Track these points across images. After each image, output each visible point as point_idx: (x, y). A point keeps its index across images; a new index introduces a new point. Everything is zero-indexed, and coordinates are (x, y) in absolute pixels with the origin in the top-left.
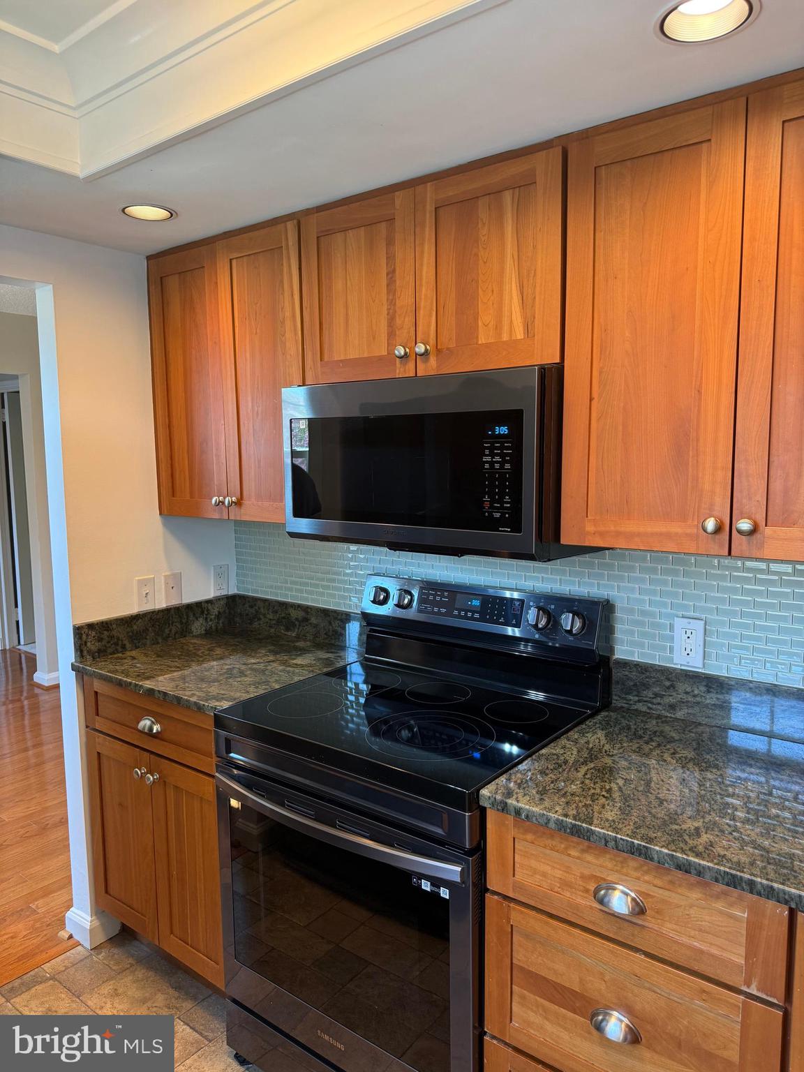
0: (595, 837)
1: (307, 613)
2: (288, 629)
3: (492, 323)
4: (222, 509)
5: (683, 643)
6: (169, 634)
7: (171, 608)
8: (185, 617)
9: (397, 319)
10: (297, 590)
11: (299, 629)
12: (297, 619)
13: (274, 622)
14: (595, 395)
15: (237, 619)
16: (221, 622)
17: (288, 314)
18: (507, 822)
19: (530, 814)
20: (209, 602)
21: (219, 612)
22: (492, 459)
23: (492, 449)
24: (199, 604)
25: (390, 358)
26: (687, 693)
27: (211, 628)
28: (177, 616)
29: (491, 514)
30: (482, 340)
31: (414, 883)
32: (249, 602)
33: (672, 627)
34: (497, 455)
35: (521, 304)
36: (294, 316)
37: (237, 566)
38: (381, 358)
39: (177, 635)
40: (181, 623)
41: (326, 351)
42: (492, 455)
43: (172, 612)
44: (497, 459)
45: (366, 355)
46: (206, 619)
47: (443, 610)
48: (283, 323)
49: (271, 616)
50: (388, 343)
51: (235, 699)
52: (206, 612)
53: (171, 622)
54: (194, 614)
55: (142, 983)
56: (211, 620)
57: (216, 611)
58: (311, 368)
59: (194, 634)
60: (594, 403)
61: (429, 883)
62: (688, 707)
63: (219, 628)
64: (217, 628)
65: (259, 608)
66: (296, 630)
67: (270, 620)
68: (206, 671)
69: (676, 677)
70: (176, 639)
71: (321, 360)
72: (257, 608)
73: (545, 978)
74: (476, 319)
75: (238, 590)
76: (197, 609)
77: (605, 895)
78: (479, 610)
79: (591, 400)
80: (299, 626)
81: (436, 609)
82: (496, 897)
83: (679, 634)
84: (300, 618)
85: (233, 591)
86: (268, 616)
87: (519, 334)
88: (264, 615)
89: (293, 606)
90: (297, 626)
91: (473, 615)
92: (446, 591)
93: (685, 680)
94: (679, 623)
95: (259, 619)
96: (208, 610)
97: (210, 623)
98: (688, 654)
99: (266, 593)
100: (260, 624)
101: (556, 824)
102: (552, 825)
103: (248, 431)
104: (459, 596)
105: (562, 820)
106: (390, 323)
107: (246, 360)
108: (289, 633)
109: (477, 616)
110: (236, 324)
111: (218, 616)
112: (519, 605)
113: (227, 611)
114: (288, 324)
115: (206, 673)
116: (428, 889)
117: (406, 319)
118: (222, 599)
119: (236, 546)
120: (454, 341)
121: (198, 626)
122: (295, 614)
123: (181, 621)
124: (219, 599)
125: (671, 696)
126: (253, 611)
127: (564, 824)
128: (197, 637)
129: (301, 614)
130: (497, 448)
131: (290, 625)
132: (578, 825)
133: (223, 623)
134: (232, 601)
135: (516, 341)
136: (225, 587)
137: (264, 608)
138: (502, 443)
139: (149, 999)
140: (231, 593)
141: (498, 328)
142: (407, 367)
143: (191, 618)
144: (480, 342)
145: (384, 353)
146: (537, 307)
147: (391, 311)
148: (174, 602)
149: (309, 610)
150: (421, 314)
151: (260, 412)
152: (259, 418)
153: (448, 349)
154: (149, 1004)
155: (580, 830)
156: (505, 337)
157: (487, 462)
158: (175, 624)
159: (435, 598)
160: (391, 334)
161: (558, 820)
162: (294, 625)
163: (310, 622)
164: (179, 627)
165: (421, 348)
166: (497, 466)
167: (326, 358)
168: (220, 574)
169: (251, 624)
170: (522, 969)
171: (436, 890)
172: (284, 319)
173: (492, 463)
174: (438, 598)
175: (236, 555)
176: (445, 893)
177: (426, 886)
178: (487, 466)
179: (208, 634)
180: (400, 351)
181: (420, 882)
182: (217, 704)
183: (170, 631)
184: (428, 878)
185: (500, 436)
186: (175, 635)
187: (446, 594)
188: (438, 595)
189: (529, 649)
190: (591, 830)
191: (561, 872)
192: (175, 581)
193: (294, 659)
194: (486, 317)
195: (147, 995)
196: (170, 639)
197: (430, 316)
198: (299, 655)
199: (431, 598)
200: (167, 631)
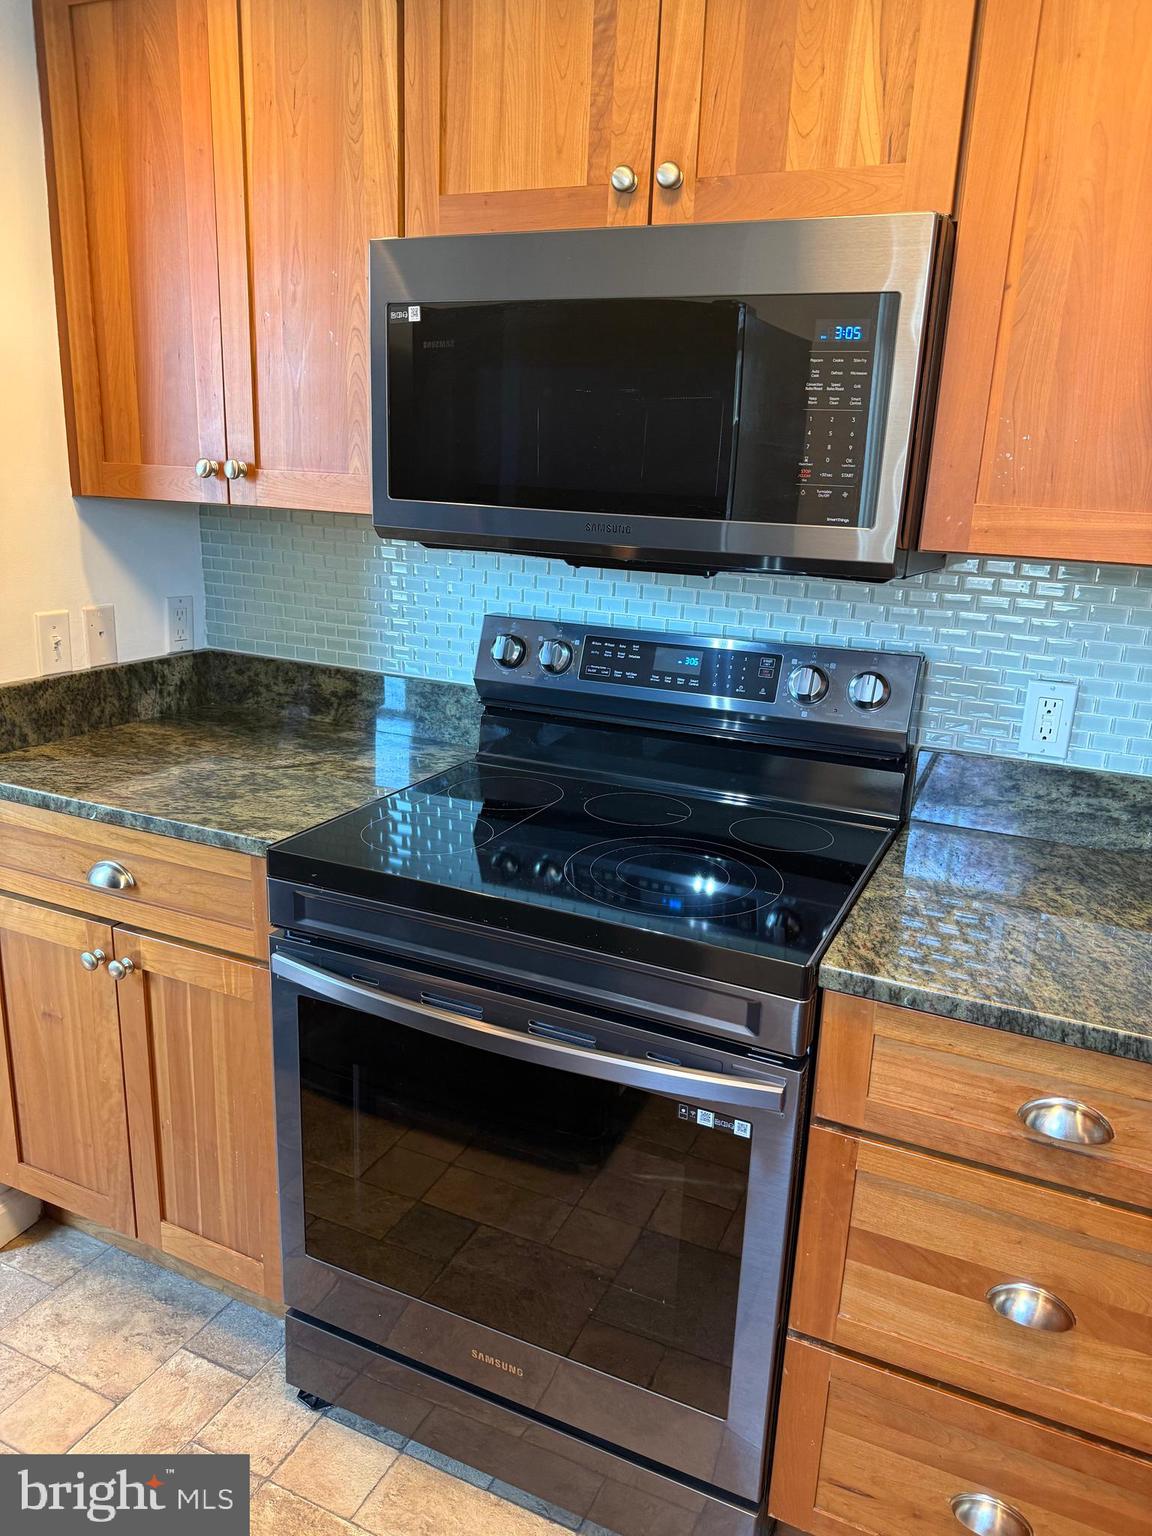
0: (1043, 1028)
1: (355, 682)
2: (315, 710)
3: (817, 131)
4: (214, 485)
5: (1039, 720)
6: (100, 718)
7: (101, 671)
8: (126, 687)
9: (615, 117)
10: (331, 644)
11: (337, 710)
12: (334, 694)
13: (287, 699)
14: (1014, 280)
15: (212, 694)
16: (185, 698)
17: (369, 96)
18: (865, 1012)
19: (919, 998)
20: (163, 661)
21: (182, 682)
22: (825, 388)
23: (826, 369)
24: (148, 665)
25: (595, 191)
26: (1039, 797)
27: (169, 707)
28: (113, 687)
29: (812, 492)
30: (793, 163)
31: (682, 1115)
32: (235, 663)
33: (1021, 697)
34: (836, 379)
35: (880, 99)
36: (383, 99)
37: (207, 599)
38: (573, 193)
39: (114, 719)
40: (120, 698)
41: (452, 171)
42: (826, 380)
43: (104, 677)
44: (836, 387)
45: (540, 185)
46: (161, 692)
47: (632, 675)
48: (357, 113)
49: (281, 689)
50: (590, 165)
51: (291, 827)
52: (159, 680)
53: (102, 696)
54: (141, 684)
55: (104, 1298)
56: (169, 694)
57: (176, 680)
58: (418, 208)
59: (142, 717)
60: (1011, 292)
61: (712, 1115)
62: (1038, 819)
63: (183, 708)
64: (179, 709)
65: (257, 675)
66: (333, 712)
67: (280, 694)
68: (206, 779)
69: (1024, 773)
70: (111, 726)
71: (440, 194)
72: (252, 674)
73: (908, 1246)
74: (784, 122)
75: (209, 644)
76: (144, 673)
77: (1036, 1118)
78: (698, 674)
79: (1006, 287)
80: (339, 704)
81: (618, 674)
82: (829, 1130)
83: (1033, 708)
84: (340, 692)
85: (201, 644)
86: (275, 688)
87: (872, 155)
88: (267, 687)
89: (326, 671)
90: (335, 705)
91: (687, 681)
92: (636, 643)
93: (1038, 778)
94: (1034, 690)
95: (258, 694)
96: (163, 676)
97: (168, 699)
98: (1045, 738)
99: (270, 648)
100: (257, 703)
101: (970, 1011)
102: (961, 1013)
103: (273, 334)
104: (659, 652)
105: (982, 1005)
106: (598, 122)
107: (270, 186)
108: (318, 718)
109: (694, 683)
110: (249, 113)
111: (181, 687)
112: (772, 664)
113: (195, 679)
114: (370, 117)
115: (207, 783)
116: (710, 1124)
117: (635, 116)
118: (187, 657)
119: (205, 564)
120: (734, 164)
121: (148, 703)
122: (328, 685)
123: (120, 695)
124: (181, 658)
125: (1012, 802)
126: (244, 679)
127: (986, 1011)
128: (146, 722)
129: (342, 685)
130: (837, 367)
131: (319, 703)
132: (1013, 1012)
133: (188, 700)
134: (202, 661)
135: (868, 171)
136: (186, 636)
137: (266, 673)
138: (849, 358)
139: (124, 1323)
140: (198, 647)
141: (829, 142)
142: (630, 211)
143: (136, 689)
144: (788, 168)
145: (580, 180)
146: (915, 104)
147: (600, 99)
148: (104, 660)
149: (359, 679)
150: (667, 106)
151: (299, 295)
152: (297, 305)
153: (721, 179)
154: (125, 1331)
155: (1016, 1019)
156: (842, 161)
157: (814, 393)
158: (109, 699)
159: (615, 654)
160: (599, 144)
161: (974, 1005)
162: (328, 704)
163: (359, 697)
164: (117, 705)
165: (667, 173)
166: (834, 401)
167: (451, 190)
168: (180, 612)
169: (240, 701)
170: (865, 1234)
171: (726, 1125)
172: (359, 106)
173: (824, 396)
174: (621, 655)
175: (205, 580)
176: (742, 1129)
177: (706, 1119)
178: (812, 400)
179: (165, 718)
180: (623, 177)
181: (693, 1113)
182: (263, 834)
183: (102, 711)
184: (707, 1106)
185: (843, 343)
186: (110, 718)
187: (636, 647)
188: (622, 650)
189: (737, 728)
190: (1038, 1017)
191: (961, 1086)
192: (105, 622)
193: (355, 759)
194: (805, 116)
195: (117, 1317)
196: (103, 726)
197: (688, 110)
198: (360, 752)
199: (608, 654)
200: (96, 711)
